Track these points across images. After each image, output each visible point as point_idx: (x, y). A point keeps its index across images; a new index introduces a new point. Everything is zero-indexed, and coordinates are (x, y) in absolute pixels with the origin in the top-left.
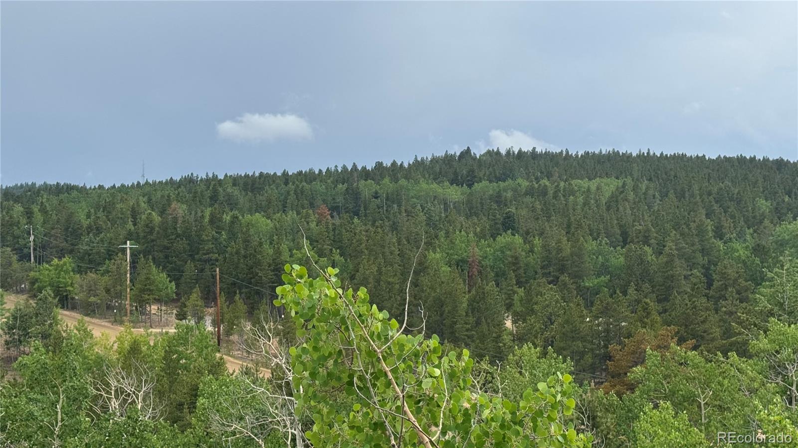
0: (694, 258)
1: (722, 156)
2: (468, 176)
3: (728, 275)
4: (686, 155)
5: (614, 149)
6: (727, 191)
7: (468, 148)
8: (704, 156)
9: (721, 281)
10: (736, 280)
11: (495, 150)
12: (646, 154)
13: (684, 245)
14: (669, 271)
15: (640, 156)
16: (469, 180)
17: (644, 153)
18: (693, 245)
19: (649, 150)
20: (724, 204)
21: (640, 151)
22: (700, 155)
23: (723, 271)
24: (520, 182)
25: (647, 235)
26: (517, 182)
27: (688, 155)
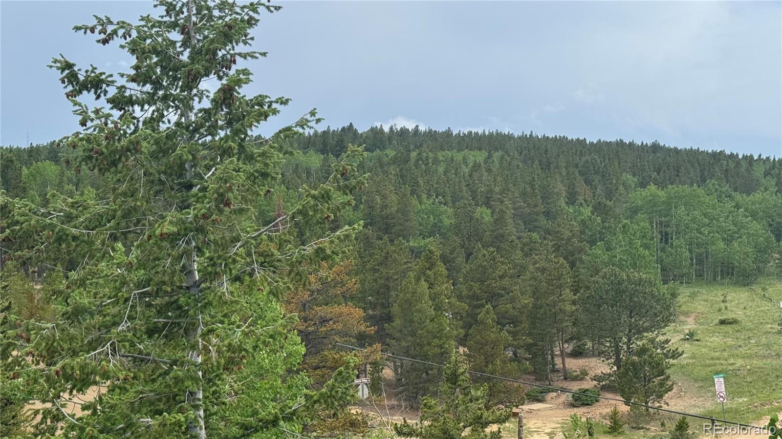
0: (536, 220)
1: (602, 140)
2: (336, 147)
3: (561, 234)
4: (567, 138)
5: (497, 130)
6: (593, 164)
7: (351, 124)
8: (585, 139)
9: (554, 240)
10: (569, 239)
11: (379, 127)
12: (528, 136)
13: (522, 204)
14: (498, 229)
15: (523, 138)
16: (337, 150)
17: (526, 135)
18: (536, 206)
19: (532, 132)
20: (589, 177)
21: (523, 133)
22: (582, 138)
23: (556, 230)
24: (388, 153)
25: (489, 196)
26: (385, 153)
27: (570, 138)
